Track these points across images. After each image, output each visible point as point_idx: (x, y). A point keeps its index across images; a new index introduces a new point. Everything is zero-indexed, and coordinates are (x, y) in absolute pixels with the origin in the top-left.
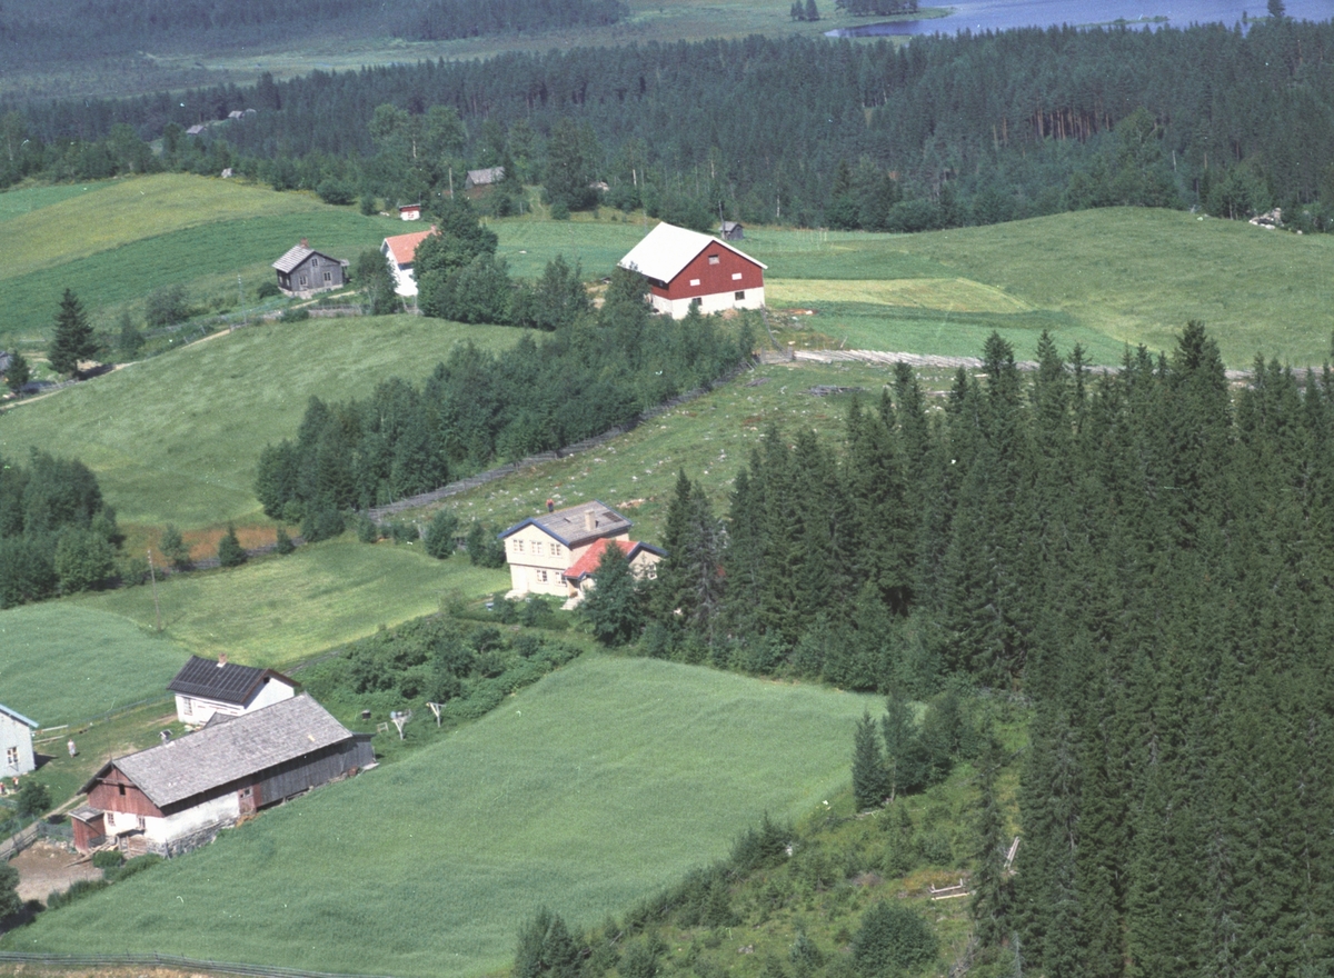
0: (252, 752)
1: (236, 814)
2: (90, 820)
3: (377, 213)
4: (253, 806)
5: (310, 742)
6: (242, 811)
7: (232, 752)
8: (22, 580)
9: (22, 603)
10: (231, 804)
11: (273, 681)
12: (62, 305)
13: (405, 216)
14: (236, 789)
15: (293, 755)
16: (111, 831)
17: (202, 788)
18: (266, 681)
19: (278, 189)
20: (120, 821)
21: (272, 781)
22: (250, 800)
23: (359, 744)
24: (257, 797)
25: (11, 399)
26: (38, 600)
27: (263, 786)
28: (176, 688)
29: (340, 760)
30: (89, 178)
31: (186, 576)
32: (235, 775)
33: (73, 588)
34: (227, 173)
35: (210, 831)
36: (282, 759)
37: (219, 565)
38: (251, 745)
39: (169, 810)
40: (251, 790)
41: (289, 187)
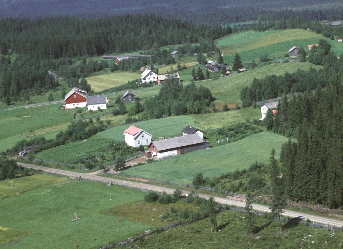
0: (181, 143)
1: (176, 154)
2: (148, 153)
3: (334, 40)
4: (180, 153)
5: (194, 142)
6: (177, 154)
7: (177, 142)
8: (179, 110)
9: (179, 115)
10: (175, 152)
11: (198, 131)
12: (235, 56)
13: (339, 40)
14: (176, 150)
15: (190, 144)
16: (153, 155)
17: (168, 148)
18: (197, 131)
19: (317, 33)
20: (154, 153)
21: (185, 149)
22: (179, 152)
23: (206, 144)
24: (181, 152)
25: (222, 76)
26: (183, 115)
27: (183, 149)
28: (183, 131)
29: (201, 146)
30: (281, 29)
31: (215, 112)
32: (176, 147)
33: (191, 113)
34: (309, 29)
35: (170, 157)
36: (187, 145)
37: (223, 111)
38: (182, 142)
39: (161, 152)
40: (180, 150)
41: (319, 33)
